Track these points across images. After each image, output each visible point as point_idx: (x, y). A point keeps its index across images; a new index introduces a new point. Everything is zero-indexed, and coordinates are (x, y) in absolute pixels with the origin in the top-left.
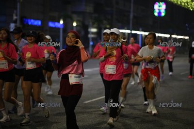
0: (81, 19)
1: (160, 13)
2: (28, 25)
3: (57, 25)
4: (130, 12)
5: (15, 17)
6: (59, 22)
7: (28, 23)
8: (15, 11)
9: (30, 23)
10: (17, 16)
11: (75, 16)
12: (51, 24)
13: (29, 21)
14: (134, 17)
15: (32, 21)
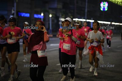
0: (54, 12)
1: (104, 9)
2: (21, 16)
3: (39, 16)
4: (85, 8)
5: (13, 12)
6: (41, 14)
7: (21, 15)
8: (13, 8)
9: (22, 15)
10: (14, 11)
11: (50, 11)
12: (36, 16)
13: (22, 14)
14: (88, 11)
15: (24, 14)
